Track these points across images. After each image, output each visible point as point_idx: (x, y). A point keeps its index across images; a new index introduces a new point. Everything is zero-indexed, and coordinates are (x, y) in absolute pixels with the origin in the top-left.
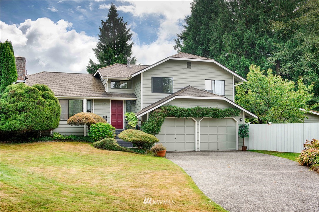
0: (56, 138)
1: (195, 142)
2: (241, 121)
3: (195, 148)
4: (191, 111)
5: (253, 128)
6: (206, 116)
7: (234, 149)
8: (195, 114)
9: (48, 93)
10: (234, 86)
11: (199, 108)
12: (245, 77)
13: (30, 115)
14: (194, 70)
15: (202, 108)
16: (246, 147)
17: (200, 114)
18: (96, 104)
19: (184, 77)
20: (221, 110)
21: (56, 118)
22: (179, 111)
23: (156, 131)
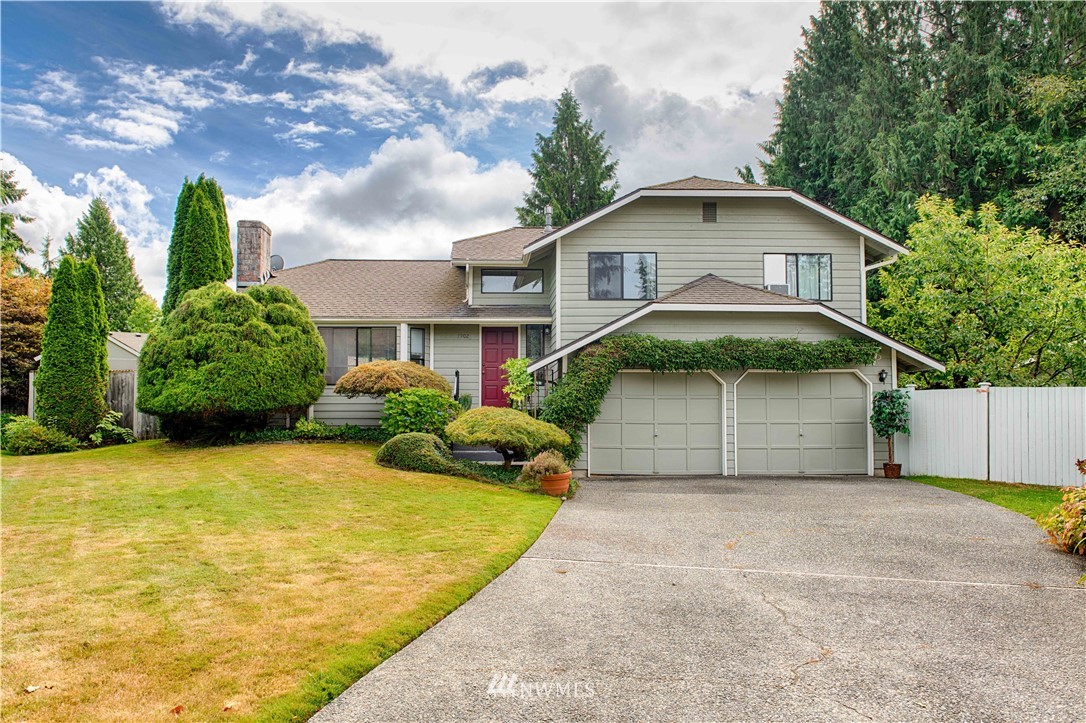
0: (302, 431)
1: (720, 449)
2: (882, 380)
3: (721, 466)
4: (703, 350)
5: (922, 402)
6: (754, 367)
7: (861, 471)
8: (714, 359)
9: (282, 309)
10: (864, 269)
11: (730, 341)
12: (902, 237)
13: (222, 369)
14: (724, 226)
15: (739, 340)
16: (899, 466)
17: (733, 358)
18: (438, 337)
19: (692, 249)
20: (810, 344)
21: (304, 377)
22: (660, 351)
23: (582, 412)
